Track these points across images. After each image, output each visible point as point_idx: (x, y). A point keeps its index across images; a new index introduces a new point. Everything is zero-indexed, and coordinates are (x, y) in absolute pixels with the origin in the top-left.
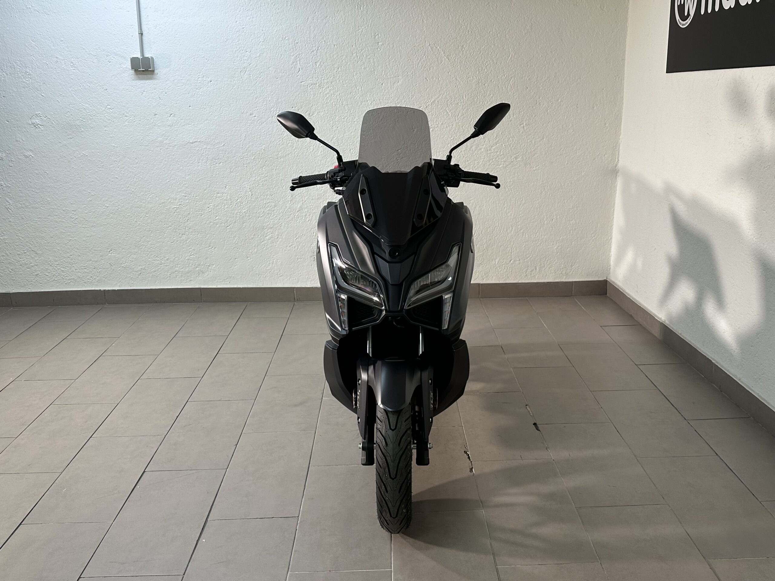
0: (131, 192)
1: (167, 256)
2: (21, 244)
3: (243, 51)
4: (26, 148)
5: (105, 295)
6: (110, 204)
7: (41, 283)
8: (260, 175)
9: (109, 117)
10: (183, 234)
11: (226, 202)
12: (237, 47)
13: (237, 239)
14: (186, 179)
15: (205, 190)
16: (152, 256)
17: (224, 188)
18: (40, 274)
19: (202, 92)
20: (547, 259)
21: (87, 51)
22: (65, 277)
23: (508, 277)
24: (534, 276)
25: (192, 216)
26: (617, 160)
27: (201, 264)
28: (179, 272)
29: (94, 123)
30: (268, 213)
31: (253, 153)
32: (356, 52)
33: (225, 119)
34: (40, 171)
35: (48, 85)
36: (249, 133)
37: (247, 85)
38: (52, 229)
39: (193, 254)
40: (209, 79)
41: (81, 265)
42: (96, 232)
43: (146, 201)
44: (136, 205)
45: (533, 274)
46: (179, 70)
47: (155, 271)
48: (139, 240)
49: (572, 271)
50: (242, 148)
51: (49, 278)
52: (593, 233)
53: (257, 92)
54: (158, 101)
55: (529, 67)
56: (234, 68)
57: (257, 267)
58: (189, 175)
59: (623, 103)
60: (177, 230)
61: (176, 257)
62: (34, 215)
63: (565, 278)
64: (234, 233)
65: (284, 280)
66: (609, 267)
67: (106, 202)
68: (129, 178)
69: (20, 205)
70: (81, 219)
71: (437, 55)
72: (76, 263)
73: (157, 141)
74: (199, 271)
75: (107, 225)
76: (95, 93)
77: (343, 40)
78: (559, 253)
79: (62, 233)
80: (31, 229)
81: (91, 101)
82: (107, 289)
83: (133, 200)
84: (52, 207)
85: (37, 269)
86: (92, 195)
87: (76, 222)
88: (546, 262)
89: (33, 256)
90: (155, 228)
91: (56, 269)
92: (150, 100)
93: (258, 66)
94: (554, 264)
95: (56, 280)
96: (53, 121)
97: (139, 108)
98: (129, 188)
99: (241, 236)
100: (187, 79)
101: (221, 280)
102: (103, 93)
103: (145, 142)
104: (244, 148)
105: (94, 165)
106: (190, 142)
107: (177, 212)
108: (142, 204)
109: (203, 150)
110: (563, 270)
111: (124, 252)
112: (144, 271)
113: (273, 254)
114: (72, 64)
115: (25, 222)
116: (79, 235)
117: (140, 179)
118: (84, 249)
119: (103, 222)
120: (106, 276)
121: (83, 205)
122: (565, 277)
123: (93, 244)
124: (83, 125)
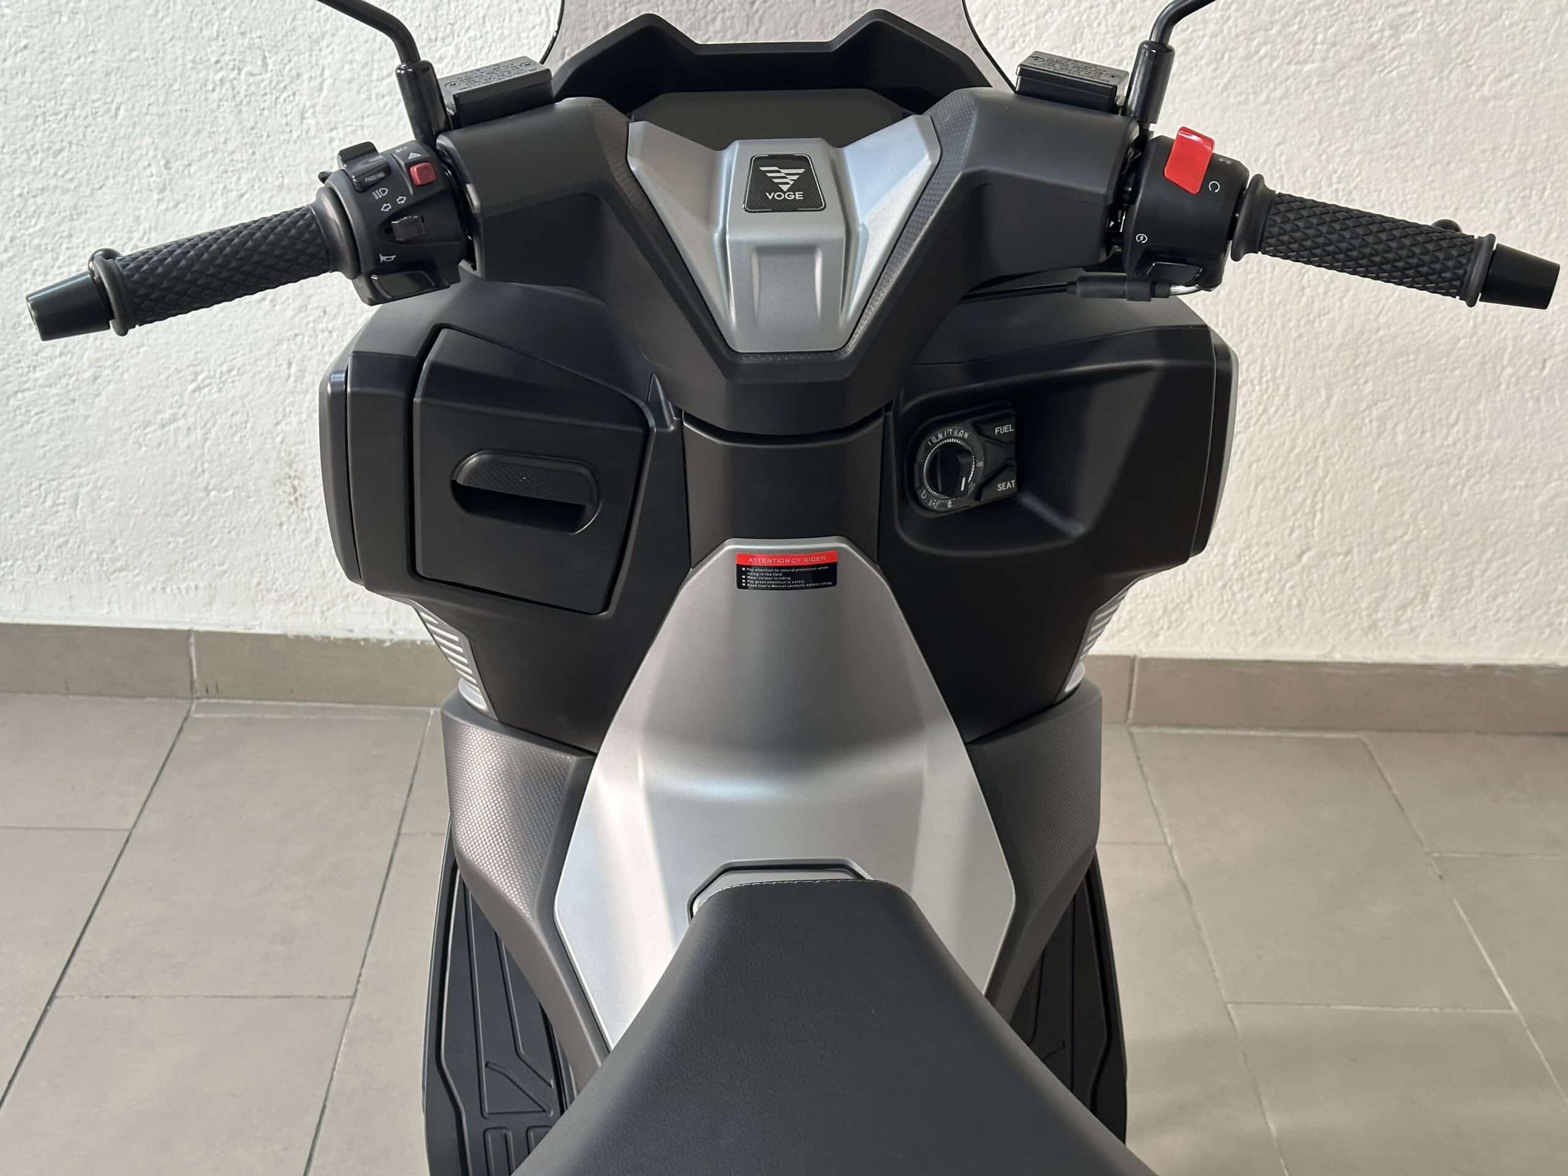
20: (1488, 555)
23: (1280, 632)
24: (1412, 630)
45: (1410, 620)
94: (1522, 581)
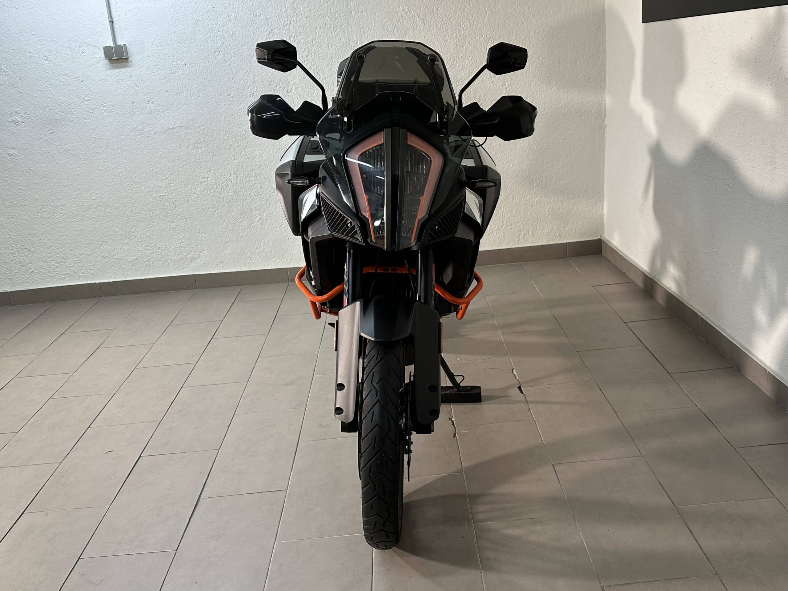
0: (117, 183)
1: (158, 244)
2: (14, 243)
3: (216, 31)
4: (8, 146)
5: (101, 288)
6: (97, 197)
7: (37, 280)
8: (243, 156)
9: (88, 109)
10: (172, 222)
11: (211, 186)
12: (208, 28)
13: (226, 223)
14: (170, 166)
15: (190, 176)
16: (143, 246)
17: (208, 172)
18: (36, 272)
19: (178, 76)
21: (60, 43)
22: (60, 273)
25: (179, 203)
26: (603, 115)
27: (193, 251)
28: (171, 260)
29: (73, 116)
30: (254, 195)
31: (234, 135)
32: (329, 23)
33: (203, 102)
34: (25, 169)
35: (24, 81)
36: (228, 114)
37: (222, 66)
38: (42, 226)
39: (184, 241)
40: (184, 62)
41: (75, 260)
42: (85, 225)
43: (132, 191)
44: (122, 195)
46: (153, 56)
47: (148, 261)
48: (129, 231)
49: (566, 231)
50: (223, 130)
51: (44, 274)
52: (585, 192)
53: (232, 72)
54: (134, 89)
55: (507, 25)
56: (208, 49)
57: (249, 250)
58: (172, 161)
59: (606, 56)
60: (166, 218)
61: (167, 246)
62: (23, 212)
63: (559, 240)
64: (222, 218)
65: (276, 261)
66: (603, 226)
67: (93, 195)
68: (113, 169)
69: (8, 203)
70: (70, 214)
71: (412, 20)
72: (69, 258)
73: (137, 129)
74: (192, 258)
75: (96, 218)
76: (72, 86)
77: (315, 11)
78: (551, 215)
79: (53, 229)
80: (21, 227)
81: (68, 94)
82: (102, 281)
83: (119, 191)
84: (40, 203)
85: (32, 266)
86: (78, 189)
87: (65, 217)
88: (538, 225)
89: (26, 254)
90: (144, 217)
91: (51, 265)
92: (127, 89)
93: (231, 45)
95: (51, 276)
96: (33, 117)
97: (116, 97)
98: (114, 179)
99: (230, 220)
100: (162, 64)
101: (215, 265)
102: (79, 85)
103: (125, 131)
104: (224, 130)
105: (78, 159)
106: (171, 128)
107: (164, 200)
108: (128, 195)
109: (184, 135)
110: (556, 232)
111: (115, 244)
112: (136, 261)
113: (263, 237)
114: (45, 58)
115: (15, 221)
116: (69, 230)
117: (124, 169)
118: (76, 243)
119: (92, 215)
120: (100, 269)
121: (70, 199)
122: (558, 238)
123: (84, 238)
124: (63, 119)
